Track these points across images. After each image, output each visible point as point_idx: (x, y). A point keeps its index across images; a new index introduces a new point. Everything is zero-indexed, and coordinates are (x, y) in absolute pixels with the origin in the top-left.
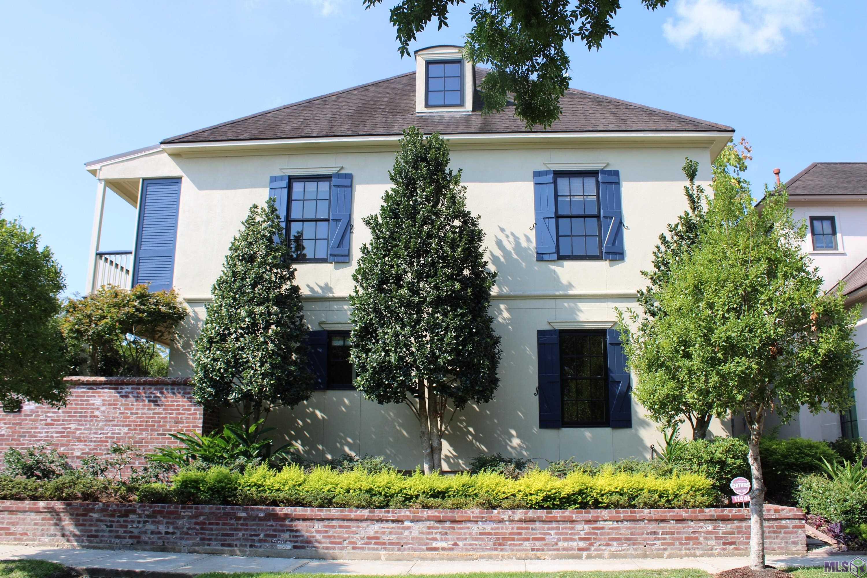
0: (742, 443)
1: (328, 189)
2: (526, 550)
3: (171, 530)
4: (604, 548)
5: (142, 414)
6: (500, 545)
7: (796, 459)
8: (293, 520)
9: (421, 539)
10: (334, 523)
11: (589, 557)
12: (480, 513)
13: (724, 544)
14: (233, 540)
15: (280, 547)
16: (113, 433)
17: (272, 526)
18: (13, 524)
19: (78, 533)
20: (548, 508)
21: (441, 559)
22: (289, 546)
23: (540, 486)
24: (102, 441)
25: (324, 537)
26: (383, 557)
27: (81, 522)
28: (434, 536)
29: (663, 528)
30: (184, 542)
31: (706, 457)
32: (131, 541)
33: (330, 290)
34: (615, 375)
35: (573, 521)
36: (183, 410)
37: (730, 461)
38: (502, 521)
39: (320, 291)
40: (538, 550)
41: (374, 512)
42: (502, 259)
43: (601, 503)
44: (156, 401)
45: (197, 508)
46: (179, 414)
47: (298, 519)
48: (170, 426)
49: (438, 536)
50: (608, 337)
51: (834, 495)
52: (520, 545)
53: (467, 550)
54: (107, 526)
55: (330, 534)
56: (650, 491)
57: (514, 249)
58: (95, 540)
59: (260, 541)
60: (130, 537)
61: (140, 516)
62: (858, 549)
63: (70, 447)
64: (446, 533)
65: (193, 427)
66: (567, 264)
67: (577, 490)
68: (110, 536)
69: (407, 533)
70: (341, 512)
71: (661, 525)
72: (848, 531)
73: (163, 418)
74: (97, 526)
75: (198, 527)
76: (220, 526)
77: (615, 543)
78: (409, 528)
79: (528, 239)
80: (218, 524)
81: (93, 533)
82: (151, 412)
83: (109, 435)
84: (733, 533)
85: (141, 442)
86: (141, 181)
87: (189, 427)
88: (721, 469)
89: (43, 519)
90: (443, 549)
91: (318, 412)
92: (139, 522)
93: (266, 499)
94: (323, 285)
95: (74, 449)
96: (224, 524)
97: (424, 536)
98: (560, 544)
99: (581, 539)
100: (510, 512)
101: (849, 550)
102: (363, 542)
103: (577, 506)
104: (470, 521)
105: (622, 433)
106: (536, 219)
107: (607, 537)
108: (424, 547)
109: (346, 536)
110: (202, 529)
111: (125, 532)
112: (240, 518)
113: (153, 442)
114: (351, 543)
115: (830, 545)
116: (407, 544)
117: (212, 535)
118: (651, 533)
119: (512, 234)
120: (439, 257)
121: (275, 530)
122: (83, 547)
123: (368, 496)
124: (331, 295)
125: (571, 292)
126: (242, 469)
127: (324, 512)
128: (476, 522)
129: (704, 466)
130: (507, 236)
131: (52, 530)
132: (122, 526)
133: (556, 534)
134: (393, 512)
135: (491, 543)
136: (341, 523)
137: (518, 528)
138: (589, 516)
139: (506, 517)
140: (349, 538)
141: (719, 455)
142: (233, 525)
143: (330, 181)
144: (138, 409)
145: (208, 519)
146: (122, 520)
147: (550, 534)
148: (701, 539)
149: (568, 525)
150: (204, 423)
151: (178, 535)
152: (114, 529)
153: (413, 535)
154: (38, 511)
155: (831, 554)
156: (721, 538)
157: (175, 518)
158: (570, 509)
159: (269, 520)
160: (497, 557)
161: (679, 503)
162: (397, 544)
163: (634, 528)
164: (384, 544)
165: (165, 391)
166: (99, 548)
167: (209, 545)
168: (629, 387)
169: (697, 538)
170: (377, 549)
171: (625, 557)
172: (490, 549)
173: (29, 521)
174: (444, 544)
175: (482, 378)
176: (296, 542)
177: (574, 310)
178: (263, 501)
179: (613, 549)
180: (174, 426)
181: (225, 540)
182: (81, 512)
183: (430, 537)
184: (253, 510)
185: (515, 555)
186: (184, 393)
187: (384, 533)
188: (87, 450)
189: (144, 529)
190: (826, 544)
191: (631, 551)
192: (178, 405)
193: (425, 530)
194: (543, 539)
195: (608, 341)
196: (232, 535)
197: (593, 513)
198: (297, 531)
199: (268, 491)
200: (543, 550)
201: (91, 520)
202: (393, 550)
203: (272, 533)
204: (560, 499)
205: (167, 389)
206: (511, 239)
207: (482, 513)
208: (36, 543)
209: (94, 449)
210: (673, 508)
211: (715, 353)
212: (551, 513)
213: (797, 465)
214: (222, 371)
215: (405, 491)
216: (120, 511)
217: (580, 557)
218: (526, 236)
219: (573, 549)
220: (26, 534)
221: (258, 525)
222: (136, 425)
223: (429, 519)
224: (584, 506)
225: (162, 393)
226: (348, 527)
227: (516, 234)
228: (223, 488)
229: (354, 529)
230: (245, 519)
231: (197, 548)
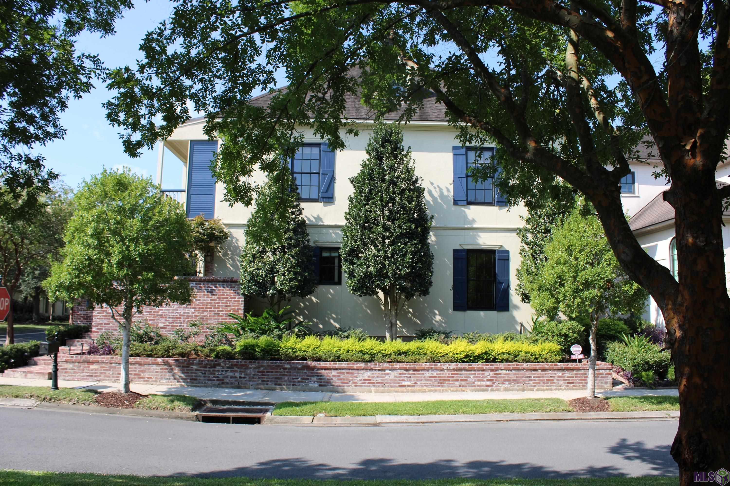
0: (577, 324)
1: (318, 152)
2: (457, 386)
3: (243, 376)
4: (500, 385)
5: (203, 300)
6: (441, 383)
7: (606, 332)
8: (319, 369)
9: (396, 380)
10: (344, 371)
11: (492, 390)
12: (430, 365)
13: (568, 383)
14: (282, 382)
15: (311, 385)
16: (184, 313)
17: (306, 373)
18: (142, 372)
19: (184, 377)
20: (467, 362)
21: (407, 392)
22: (316, 385)
23: (462, 349)
24: (177, 318)
25: (338, 379)
26: (373, 391)
27: (186, 371)
28: (403, 378)
29: (534, 374)
30: (251, 383)
31: (557, 332)
32: (218, 382)
33: (321, 219)
34: (500, 278)
35: (483, 370)
36: (231, 298)
37: (570, 334)
38: (443, 370)
39: (314, 220)
40: (463, 386)
41: (367, 365)
42: (432, 203)
43: (497, 359)
44: (212, 292)
45: (259, 363)
46: (228, 301)
47: (322, 369)
48: (222, 308)
49: (406, 379)
50: (497, 255)
51: (629, 356)
52: (453, 384)
53: (422, 386)
54: (202, 373)
55: (342, 377)
56: (526, 353)
57: (439, 196)
58: (195, 382)
59: (299, 382)
60: (218, 380)
61: (223, 367)
62: (640, 386)
63: (156, 321)
64: (410, 377)
65: (238, 309)
66: (472, 207)
67: (484, 351)
68: (204, 380)
69: (387, 377)
70: (348, 364)
71: (533, 372)
72: (635, 376)
73: (217, 303)
74: (195, 373)
75: (260, 374)
76: (274, 373)
77: (507, 383)
78: (388, 374)
79: (448, 190)
80: (272, 372)
81: (194, 378)
82: (210, 299)
83: (182, 313)
84: (573, 377)
85: (203, 319)
86: (189, 142)
87: (235, 309)
88: (565, 339)
89: (161, 369)
90: (409, 386)
91: (313, 298)
92: (222, 371)
93: (298, 356)
94: (316, 216)
95: (158, 323)
96: (276, 372)
97: (397, 379)
98: (476, 383)
99: (488, 380)
100: (447, 365)
101: (635, 386)
102: (361, 382)
103: (484, 361)
104: (424, 370)
105: (504, 314)
106: (454, 178)
107: (503, 379)
108: (397, 385)
109: (351, 378)
110: (262, 375)
111: (214, 377)
112: (285, 369)
113: (211, 319)
114: (354, 383)
115: (624, 383)
116: (387, 383)
117: (269, 378)
118: (527, 377)
119: (438, 186)
120: (401, 207)
121: (307, 376)
122: (188, 386)
123: (360, 354)
124: (322, 223)
125: (475, 226)
126: (280, 337)
127: (338, 365)
128: (428, 370)
129: (556, 337)
130: (435, 188)
131: (168, 375)
132: (211, 374)
133: (474, 377)
134: (379, 365)
135: (437, 382)
136: (348, 371)
137: (452, 374)
138: (493, 367)
139: (445, 368)
140: (352, 380)
141: (564, 331)
142: (281, 372)
143: (320, 147)
144: (200, 297)
145: (266, 369)
146: (211, 369)
147: (470, 377)
148: (555, 380)
149: (481, 372)
150: (244, 306)
151: (248, 379)
152: (207, 375)
153: (391, 378)
154: (157, 364)
155: (625, 389)
156: (566, 380)
157: (245, 369)
158: (480, 363)
159: (304, 370)
160: (440, 390)
161: (542, 360)
162: (382, 383)
163: (518, 374)
164: (374, 383)
165: (218, 286)
166: (198, 387)
167: (267, 384)
168: (508, 286)
169: (553, 380)
170: (369, 386)
171: (512, 390)
172: (436, 386)
173: (152, 370)
174: (409, 383)
175: (426, 283)
176: (321, 382)
177: (475, 237)
178: (296, 358)
179: (506, 386)
180: (225, 309)
181: (277, 382)
182: (185, 365)
183: (401, 379)
184: (293, 363)
185: (450, 390)
186: (231, 287)
187: (373, 377)
188: (167, 323)
189: (226, 375)
190: (623, 383)
191: (516, 387)
192: (227, 295)
193: (398, 375)
194: (466, 380)
195: (497, 258)
196: (281, 378)
197: (495, 365)
198: (321, 376)
199: (299, 352)
200: (466, 386)
201: (192, 370)
202: (379, 386)
203: (306, 377)
204: (474, 357)
205: (219, 285)
206: (438, 189)
207: (432, 365)
208: (158, 383)
209: (172, 323)
210: (538, 362)
211: (578, 286)
212: (471, 365)
213: (606, 336)
214: (264, 276)
215: (382, 352)
216: (210, 365)
217: (487, 390)
218: (447, 188)
219: (483, 386)
220: (151, 378)
221: (298, 373)
222: (200, 308)
223: (400, 369)
224: (488, 361)
225: (216, 287)
226: (352, 373)
227: (441, 187)
228: (271, 350)
229: (356, 375)
230: (289, 369)
231: (260, 386)
